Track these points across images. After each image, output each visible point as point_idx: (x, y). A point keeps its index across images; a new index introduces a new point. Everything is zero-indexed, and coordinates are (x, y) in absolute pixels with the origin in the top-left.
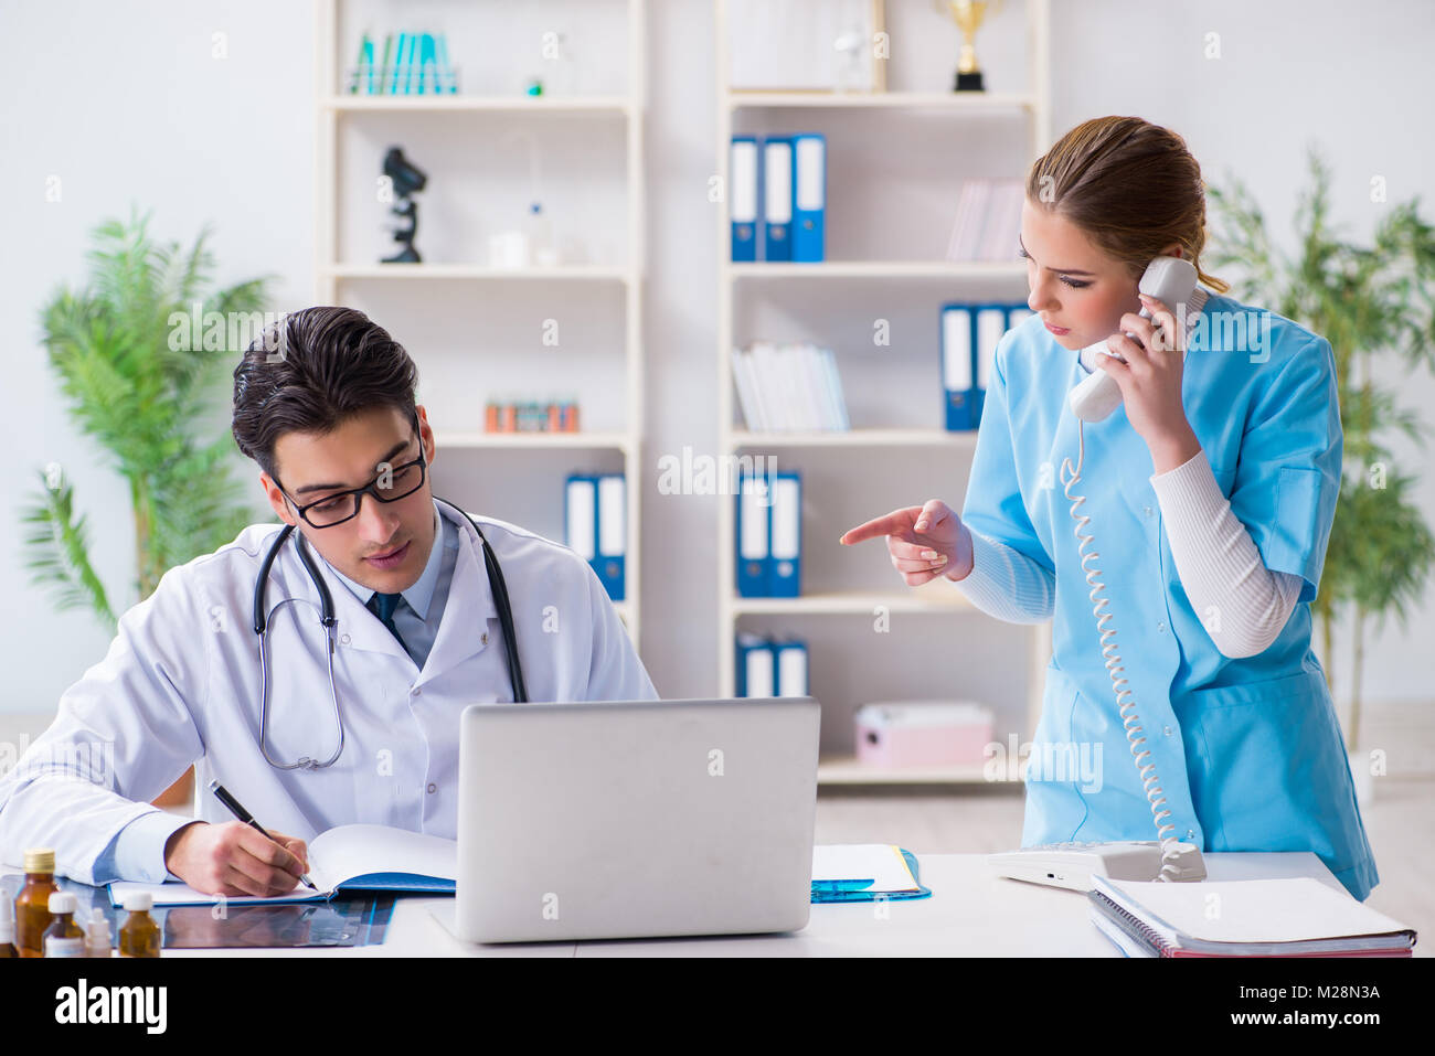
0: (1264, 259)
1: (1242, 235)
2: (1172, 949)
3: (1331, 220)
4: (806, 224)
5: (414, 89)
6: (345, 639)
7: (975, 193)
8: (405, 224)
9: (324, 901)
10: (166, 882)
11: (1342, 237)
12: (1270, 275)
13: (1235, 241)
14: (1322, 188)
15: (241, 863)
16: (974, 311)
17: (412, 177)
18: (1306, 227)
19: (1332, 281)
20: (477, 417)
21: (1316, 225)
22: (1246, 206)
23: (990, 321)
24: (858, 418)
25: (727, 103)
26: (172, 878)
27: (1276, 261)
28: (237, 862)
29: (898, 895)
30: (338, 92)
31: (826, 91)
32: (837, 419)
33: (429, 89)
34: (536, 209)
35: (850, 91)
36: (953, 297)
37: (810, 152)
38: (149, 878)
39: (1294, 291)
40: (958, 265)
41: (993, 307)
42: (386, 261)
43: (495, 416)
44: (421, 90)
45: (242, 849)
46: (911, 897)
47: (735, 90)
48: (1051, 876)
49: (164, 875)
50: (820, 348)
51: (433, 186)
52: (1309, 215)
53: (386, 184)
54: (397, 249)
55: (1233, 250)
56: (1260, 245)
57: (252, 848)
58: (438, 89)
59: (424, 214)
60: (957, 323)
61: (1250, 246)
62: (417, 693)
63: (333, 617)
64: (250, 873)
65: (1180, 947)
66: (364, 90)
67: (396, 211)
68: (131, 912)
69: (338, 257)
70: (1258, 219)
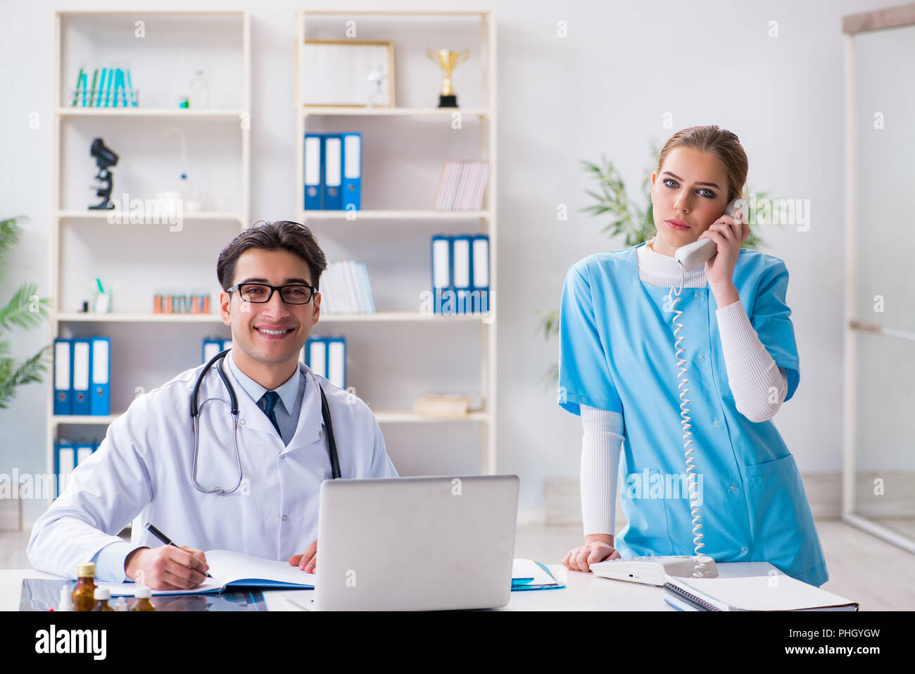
0: (624, 208)
1: (613, 195)
4: (349, 186)
5: (111, 103)
6: (243, 422)
7: (452, 169)
8: (104, 185)
9: (217, 593)
10: (125, 582)
12: (628, 218)
13: (610, 199)
15: (173, 568)
16: (451, 241)
17: (110, 157)
20: (149, 304)
22: (614, 177)
23: (461, 247)
24: (381, 305)
25: (303, 113)
26: (129, 580)
27: (631, 209)
28: (169, 567)
29: (548, 587)
30: (62, 104)
31: (363, 106)
32: (368, 305)
33: (120, 103)
34: (184, 177)
35: (376, 106)
36: (437, 232)
37: (353, 143)
38: (115, 578)
39: (644, 228)
40: (441, 212)
41: (462, 238)
42: (91, 208)
43: (158, 303)
44: (115, 105)
45: (172, 560)
46: (555, 588)
47: (307, 105)
48: (631, 576)
49: (123, 577)
50: (358, 262)
51: (120, 163)
53: (93, 161)
54: (99, 200)
55: (607, 204)
56: (622, 201)
57: (178, 559)
58: (125, 104)
59: (116, 179)
60: (441, 247)
61: (618, 202)
62: (283, 457)
63: (237, 409)
64: (178, 573)
66: (80, 103)
67: (98, 177)
68: (139, 599)
69: (61, 207)
70: (621, 185)
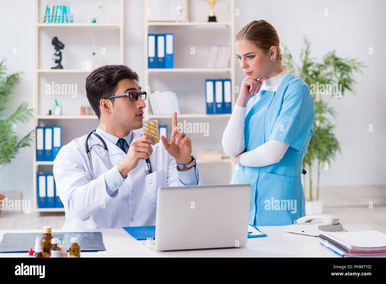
0: (292, 66)
1: (287, 61)
2: (349, 249)
3: (310, 57)
4: (168, 57)
5: (61, 21)
6: (111, 153)
7: (215, 49)
8: (58, 58)
11: (313, 61)
12: (294, 71)
14: (308, 47)
16: (214, 82)
17: (61, 45)
18: (303, 58)
19: (310, 73)
20: (79, 111)
21: (306, 58)
22: (287, 53)
23: (218, 84)
24: (183, 111)
25: (147, 25)
27: (295, 67)
29: (259, 236)
30: (39, 22)
31: (174, 21)
33: (65, 21)
34: (94, 54)
35: (180, 21)
36: (208, 78)
37: (170, 38)
39: (301, 75)
40: (210, 69)
41: (219, 80)
42: (53, 68)
43: (83, 111)
44: (63, 22)
46: (263, 237)
47: (149, 21)
48: (303, 231)
50: (172, 92)
51: (65, 48)
52: (304, 55)
53: (53, 47)
54: (56, 65)
56: (291, 63)
58: (67, 21)
59: (63, 55)
60: (210, 85)
61: (289, 64)
63: (107, 148)
65: (352, 249)
66: (47, 21)
67: (55, 54)
68: (72, 243)
69: (39, 68)
70: (290, 56)
